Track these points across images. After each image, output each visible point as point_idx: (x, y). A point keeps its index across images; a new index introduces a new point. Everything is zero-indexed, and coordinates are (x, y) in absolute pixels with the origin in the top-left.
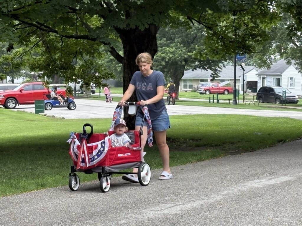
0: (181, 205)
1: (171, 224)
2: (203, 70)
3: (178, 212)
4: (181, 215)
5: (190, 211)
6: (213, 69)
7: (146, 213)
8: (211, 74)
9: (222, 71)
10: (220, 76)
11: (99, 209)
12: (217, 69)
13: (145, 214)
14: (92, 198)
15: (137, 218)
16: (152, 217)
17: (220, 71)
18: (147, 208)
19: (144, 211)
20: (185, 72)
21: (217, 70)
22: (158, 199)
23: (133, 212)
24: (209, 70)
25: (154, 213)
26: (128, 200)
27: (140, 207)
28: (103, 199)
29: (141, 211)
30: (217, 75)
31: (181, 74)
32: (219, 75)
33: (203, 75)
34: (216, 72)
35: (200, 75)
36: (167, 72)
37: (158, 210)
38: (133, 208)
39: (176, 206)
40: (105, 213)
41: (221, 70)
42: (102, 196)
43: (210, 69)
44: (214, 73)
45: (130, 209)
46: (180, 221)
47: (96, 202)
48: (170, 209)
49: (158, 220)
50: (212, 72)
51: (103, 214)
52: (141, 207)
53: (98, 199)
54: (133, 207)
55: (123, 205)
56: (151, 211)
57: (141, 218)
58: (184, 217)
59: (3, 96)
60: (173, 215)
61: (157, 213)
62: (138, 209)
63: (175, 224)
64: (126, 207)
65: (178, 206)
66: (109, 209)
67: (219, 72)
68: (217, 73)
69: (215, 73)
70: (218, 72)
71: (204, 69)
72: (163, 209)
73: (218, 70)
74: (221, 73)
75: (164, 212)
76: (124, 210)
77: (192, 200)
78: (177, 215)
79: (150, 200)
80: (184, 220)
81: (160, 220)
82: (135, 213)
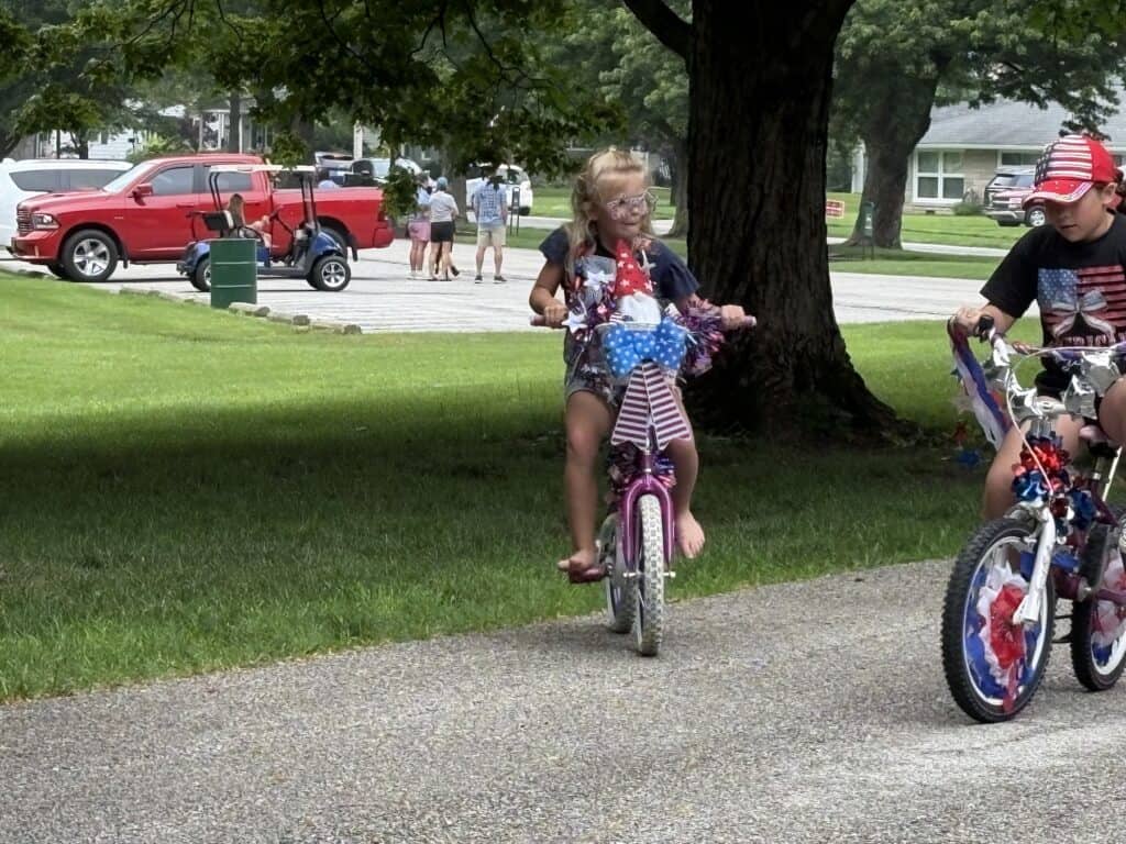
0: (1063, 728)
1: (1040, 815)
2: (1022, 104)
3: (1059, 762)
4: (1077, 774)
5: (1113, 757)
6: (1077, 101)
7: (901, 764)
8: (1065, 123)
9: (1117, 112)
10: (1107, 137)
11: (665, 741)
12: (1092, 99)
13: (898, 768)
14: (618, 691)
15: (864, 784)
16: (938, 783)
17: (1108, 112)
18: (900, 741)
19: (892, 754)
20: (935, 112)
21: (1094, 105)
22: (939, 699)
23: (838, 759)
24: (1053, 105)
25: (944, 762)
26: (800, 705)
27: (865, 735)
28: (673, 696)
29: (875, 756)
30: (1096, 132)
31: (916, 122)
32: (1101, 128)
33: (1017, 131)
34: (1088, 113)
35: (1004, 132)
36: (845, 110)
37: (960, 752)
38: (833, 739)
39: (1038, 732)
40: (703, 759)
41: (1111, 105)
42: (665, 684)
43: (1060, 101)
44: (1077, 122)
45: (819, 741)
46: (1081, 803)
47: (643, 709)
48: (1018, 747)
49: (972, 794)
50: (1070, 116)
51: (693, 761)
52: (869, 737)
53: (652, 697)
54: (831, 735)
55: (778, 723)
56: (923, 753)
57: (888, 788)
58: (1096, 787)
59: (49, 218)
60: (1039, 773)
61: (955, 762)
62: (856, 745)
63: (1062, 815)
64: (793, 733)
65: (1052, 736)
66: (716, 740)
67: (1101, 116)
68: (1091, 118)
69: (1086, 121)
70: (1097, 113)
71: (1033, 97)
72: (982, 745)
73: (1101, 107)
74: (1112, 119)
75: (987, 757)
76: (790, 748)
77: (1110, 706)
78: (1056, 775)
79: (903, 703)
80: (1097, 798)
81: (983, 797)
82: (851, 761)
